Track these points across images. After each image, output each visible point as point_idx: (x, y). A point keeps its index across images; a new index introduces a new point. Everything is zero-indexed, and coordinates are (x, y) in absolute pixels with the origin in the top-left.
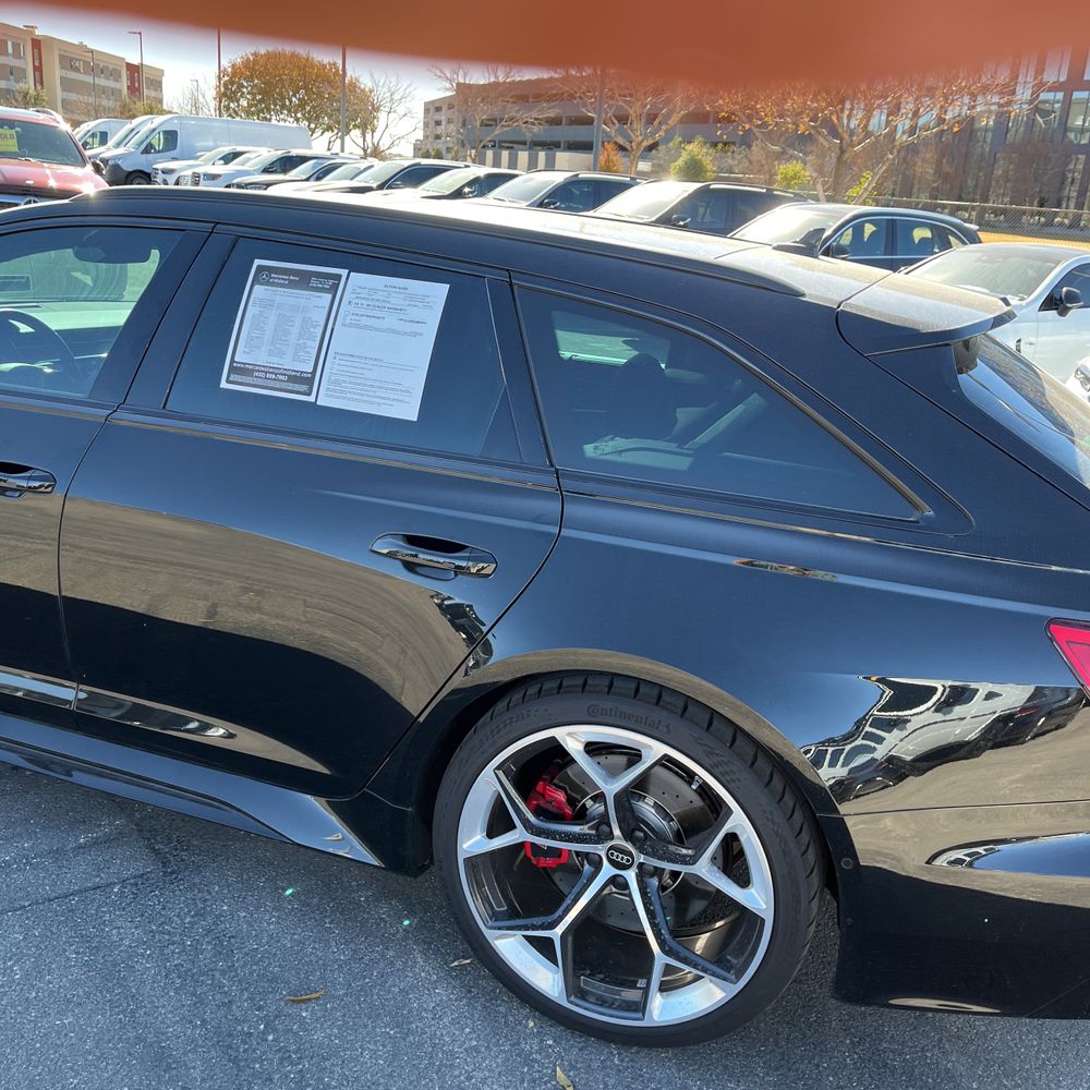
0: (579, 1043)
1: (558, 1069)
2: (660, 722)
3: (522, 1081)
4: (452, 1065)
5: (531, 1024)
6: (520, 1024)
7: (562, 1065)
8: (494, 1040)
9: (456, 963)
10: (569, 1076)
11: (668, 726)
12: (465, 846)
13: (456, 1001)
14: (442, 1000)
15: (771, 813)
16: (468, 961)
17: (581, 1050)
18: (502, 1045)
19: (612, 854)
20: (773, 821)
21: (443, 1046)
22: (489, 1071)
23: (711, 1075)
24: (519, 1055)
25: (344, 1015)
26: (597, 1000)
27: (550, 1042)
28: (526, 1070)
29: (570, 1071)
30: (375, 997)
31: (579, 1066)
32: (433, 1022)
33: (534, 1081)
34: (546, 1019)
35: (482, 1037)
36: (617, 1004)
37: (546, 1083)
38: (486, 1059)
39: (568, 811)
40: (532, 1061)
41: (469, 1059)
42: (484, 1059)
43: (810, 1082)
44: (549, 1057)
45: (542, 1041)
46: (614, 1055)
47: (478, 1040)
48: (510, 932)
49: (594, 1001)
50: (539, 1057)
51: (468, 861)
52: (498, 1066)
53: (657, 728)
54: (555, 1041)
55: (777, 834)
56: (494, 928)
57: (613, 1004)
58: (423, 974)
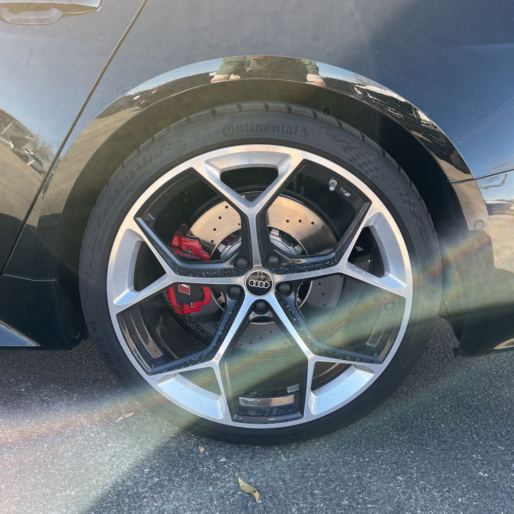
0: (247, 453)
1: (240, 480)
2: (296, 127)
3: (211, 500)
4: (141, 505)
5: (202, 450)
6: (192, 451)
7: (241, 476)
8: (173, 472)
9: (120, 419)
10: (250, 484)
11: (305, 130)
12: (115, 302)
13: (128, 449)
14: (115, 451)
15: (407, 195)
16: (132, 414)
17: (251, 458)
18: (183, 474)
19: (252, 283)
20: (409, 202)
21: (128, 490)
22: (178, 500)
23: (361, 448)
24: (200, 478)
25: (21, 490)
26: (257, 412)
27: (223, 460)
28: (211, 490)
29: (249, 479)
30: (49, 466)
31: (255, 472)
32: (112, 473)
33: (222, 497)
34: (213, 441)
35: (161, 473)
36: (275, 412)
37: (233, 495)
38: (171, 491)
39: (206, 255)
40: (213, 479)
41: (156, 496)
42: (170, 491)
43: (431, 432)
44: (226, 472)
45: (216, 461)
46: (280, 455)
47: (159, 476)
48: (170, 373)
49: (255, 414)
50: (218, 475)
51: (121, 315)
52: (184, 494)
53: (295, 134)
54: (227, 458)
55: (413, 214)
56: (155, 373)
57: (271, 412)
58: (92, 435)
